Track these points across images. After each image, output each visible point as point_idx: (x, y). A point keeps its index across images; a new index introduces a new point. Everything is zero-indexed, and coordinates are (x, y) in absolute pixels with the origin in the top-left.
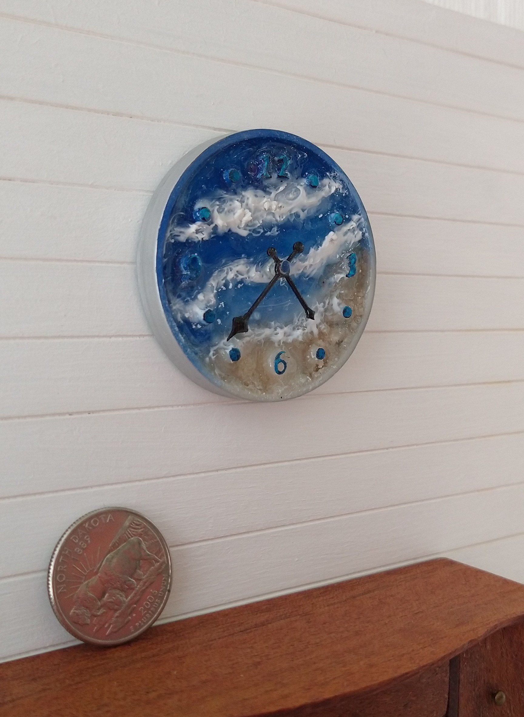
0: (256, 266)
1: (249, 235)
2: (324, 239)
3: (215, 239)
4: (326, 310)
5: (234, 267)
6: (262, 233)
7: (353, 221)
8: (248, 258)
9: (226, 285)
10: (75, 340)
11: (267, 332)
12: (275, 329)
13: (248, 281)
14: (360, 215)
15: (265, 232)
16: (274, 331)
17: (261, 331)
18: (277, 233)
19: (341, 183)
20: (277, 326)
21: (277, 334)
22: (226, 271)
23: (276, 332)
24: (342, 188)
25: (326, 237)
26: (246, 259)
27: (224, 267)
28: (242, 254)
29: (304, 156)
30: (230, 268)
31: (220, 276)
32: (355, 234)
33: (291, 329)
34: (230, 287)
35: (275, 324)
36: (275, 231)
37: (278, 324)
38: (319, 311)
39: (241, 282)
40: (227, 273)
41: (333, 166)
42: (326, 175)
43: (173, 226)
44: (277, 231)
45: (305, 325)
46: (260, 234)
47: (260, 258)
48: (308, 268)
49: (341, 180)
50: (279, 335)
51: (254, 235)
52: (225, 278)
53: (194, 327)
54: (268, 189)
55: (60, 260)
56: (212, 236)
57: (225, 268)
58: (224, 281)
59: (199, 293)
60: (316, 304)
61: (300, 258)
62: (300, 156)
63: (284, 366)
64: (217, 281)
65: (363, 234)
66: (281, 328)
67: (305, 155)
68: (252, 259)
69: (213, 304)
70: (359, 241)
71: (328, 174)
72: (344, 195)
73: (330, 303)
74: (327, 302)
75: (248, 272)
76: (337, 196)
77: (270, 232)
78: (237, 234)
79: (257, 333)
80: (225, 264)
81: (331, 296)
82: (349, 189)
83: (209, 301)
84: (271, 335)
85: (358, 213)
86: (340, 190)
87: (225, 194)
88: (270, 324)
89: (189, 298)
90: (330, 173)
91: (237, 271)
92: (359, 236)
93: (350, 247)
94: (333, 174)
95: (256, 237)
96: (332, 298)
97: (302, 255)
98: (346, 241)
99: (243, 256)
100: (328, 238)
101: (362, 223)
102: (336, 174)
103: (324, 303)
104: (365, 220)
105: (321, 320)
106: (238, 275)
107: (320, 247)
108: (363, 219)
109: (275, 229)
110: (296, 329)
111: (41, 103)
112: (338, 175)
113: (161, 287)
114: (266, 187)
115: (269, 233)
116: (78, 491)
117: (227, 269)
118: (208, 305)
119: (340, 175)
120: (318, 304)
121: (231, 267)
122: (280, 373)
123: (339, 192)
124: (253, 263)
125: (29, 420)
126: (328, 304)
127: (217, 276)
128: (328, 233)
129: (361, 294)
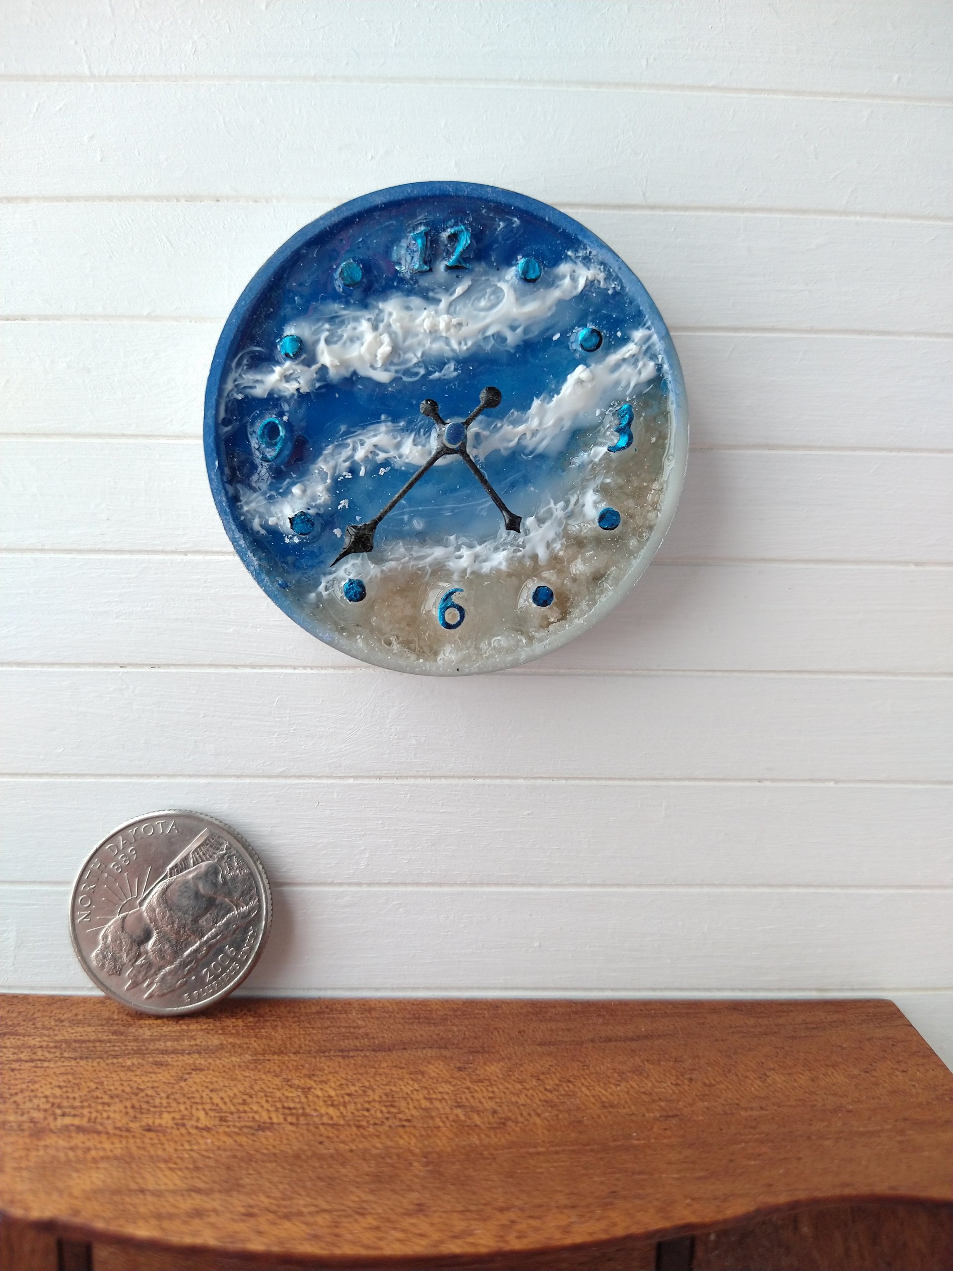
0: (415, 435)
1: (395, 380)
2: (565, 380)
3: (323, 390)
4: (570, 516)
5: (369, 438)
6: (423, 375)
7: (633, 341)
8: (395, 420)
9: (353, 470)
10: (127, 557)
11: (438, 552)
12: (458, 548)
13: (398, 463)
14: (649, 328)
15: (429, 373)
16: (454, 552)
17: (426, 551)
18: (455, 374)
19: (602, 270)
20: (462, 544)
21: (460, 557)
22: (351, 446)
23: (457, 553)
24: (605, 279)
25: (569, 376)
26: (389, 424)
27: (346, 439)
28: (381, 414)
29: (513, 223)
30: (361, 440)
31: (341, 453)
32: (637, 366)
33: (490, 549)
34: (362, 473)
35: (457, 538)
36: (451, 372)
37: (463, 539)
38: (554, 516)
39: (386, 463)
40: (354, 449)
41: (580, 238)
42: (567, 256)
43: (239, 371)
44: (456, 370)
45: (521, 543)
46: (419, 377)
47: (420, 421)
48: (528, 436)
49: (602, 263)
50: (463, 560)
51: (405, 379)
52: (351, 457)
53: (287, 541)
54: (431, 294)
55: (98, 435)
56: (318, 385)
57: (349, 441)
58: (347, 464)
59: (294, 484)
60: (549, 504)
61: (511, 419)
62: (502, 224)
63: (459, 615)
64: (332, 463)
65: (659, 368)
66: (471, 547)
67: (515, 221)
68: (402, 424)
69: (324, 502)
70: (650, 382)
71: (569, 253)
72: (610, 292)
73: (581, 501)
74: (573, 500)
75: (398, 446)
76: (594, 295)
77: (440, 372)
78: (369, 379)
79: (415, 555)
80: (348, 433)
81: (583, 489)
82: (621, 280)
83: (314, 498)
84: (448, 558)
85: (645, 325)
86: (600, 284)
87: (343, 309)
88: (447, 539)
89: (273, 493)
90: (576, 251)
91: (375, 446)
92: (648, 370)
93: (628, 393)
94: (581, 253)
95: (409, 383)
96: (584, 493)
97: (516, 413)
98: (617, 383)
99: (383, 417)
100: (572, 378)
101: (653, 344)
102: (590, 253)
103: (567, 502)
104: (661, 338)
105: (557, 535)
106: (378, 452)
107: (555, 396)
108: (655, 338)
109: (452, 366)
110: (501, 549)
111: (69, 199)
112: (594, 253)
113: (212, 473)
114: (427, 290)
115: (437, 375)
116: (134, 780)
117: (355, 442)
118: (314, 504)
119: (598, 252)
120: (552, 505)
121: (361, 438)
122: (448, 626)
123: (599, 288)
124: (407, 430)
125: (56, 669)
126: (575, 505)
127: (332, 454)
128: (574, 369)
129: (656, 486)
